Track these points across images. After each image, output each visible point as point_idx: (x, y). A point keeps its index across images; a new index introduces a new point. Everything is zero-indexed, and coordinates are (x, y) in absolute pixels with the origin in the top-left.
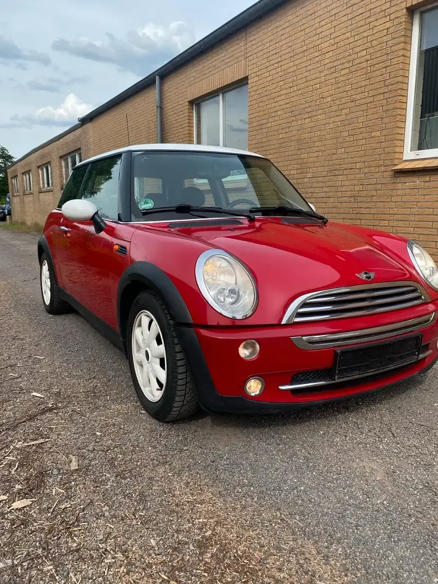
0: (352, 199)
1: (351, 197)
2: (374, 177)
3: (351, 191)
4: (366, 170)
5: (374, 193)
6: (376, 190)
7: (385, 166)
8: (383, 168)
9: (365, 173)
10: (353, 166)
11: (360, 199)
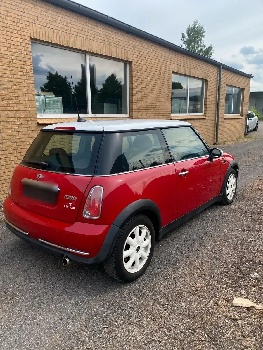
0: (12, 141)
1: (11, 139)
2: (25, 127)
3: (10, 136)
4: (19, 123)
5: (27, 136)
6: (28, 135)
7: (32, 121)
8: (30, 122)
9: (18, 124)
10: (9, 120)
11: (18, 140)
